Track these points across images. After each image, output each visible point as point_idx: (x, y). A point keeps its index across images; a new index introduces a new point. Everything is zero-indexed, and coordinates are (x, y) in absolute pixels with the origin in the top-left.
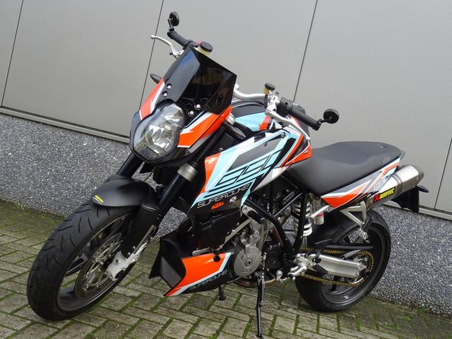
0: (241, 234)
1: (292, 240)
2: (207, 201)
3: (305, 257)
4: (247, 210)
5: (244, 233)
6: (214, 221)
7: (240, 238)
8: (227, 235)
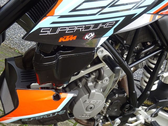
0: (90, 76)
1: (139, 93)
2: (54, 29)
3: (146, 110)
4: (102, 53)
5: (93, 77)
6: (60, 57)
7: (87, 80)
8: (74, 76)
